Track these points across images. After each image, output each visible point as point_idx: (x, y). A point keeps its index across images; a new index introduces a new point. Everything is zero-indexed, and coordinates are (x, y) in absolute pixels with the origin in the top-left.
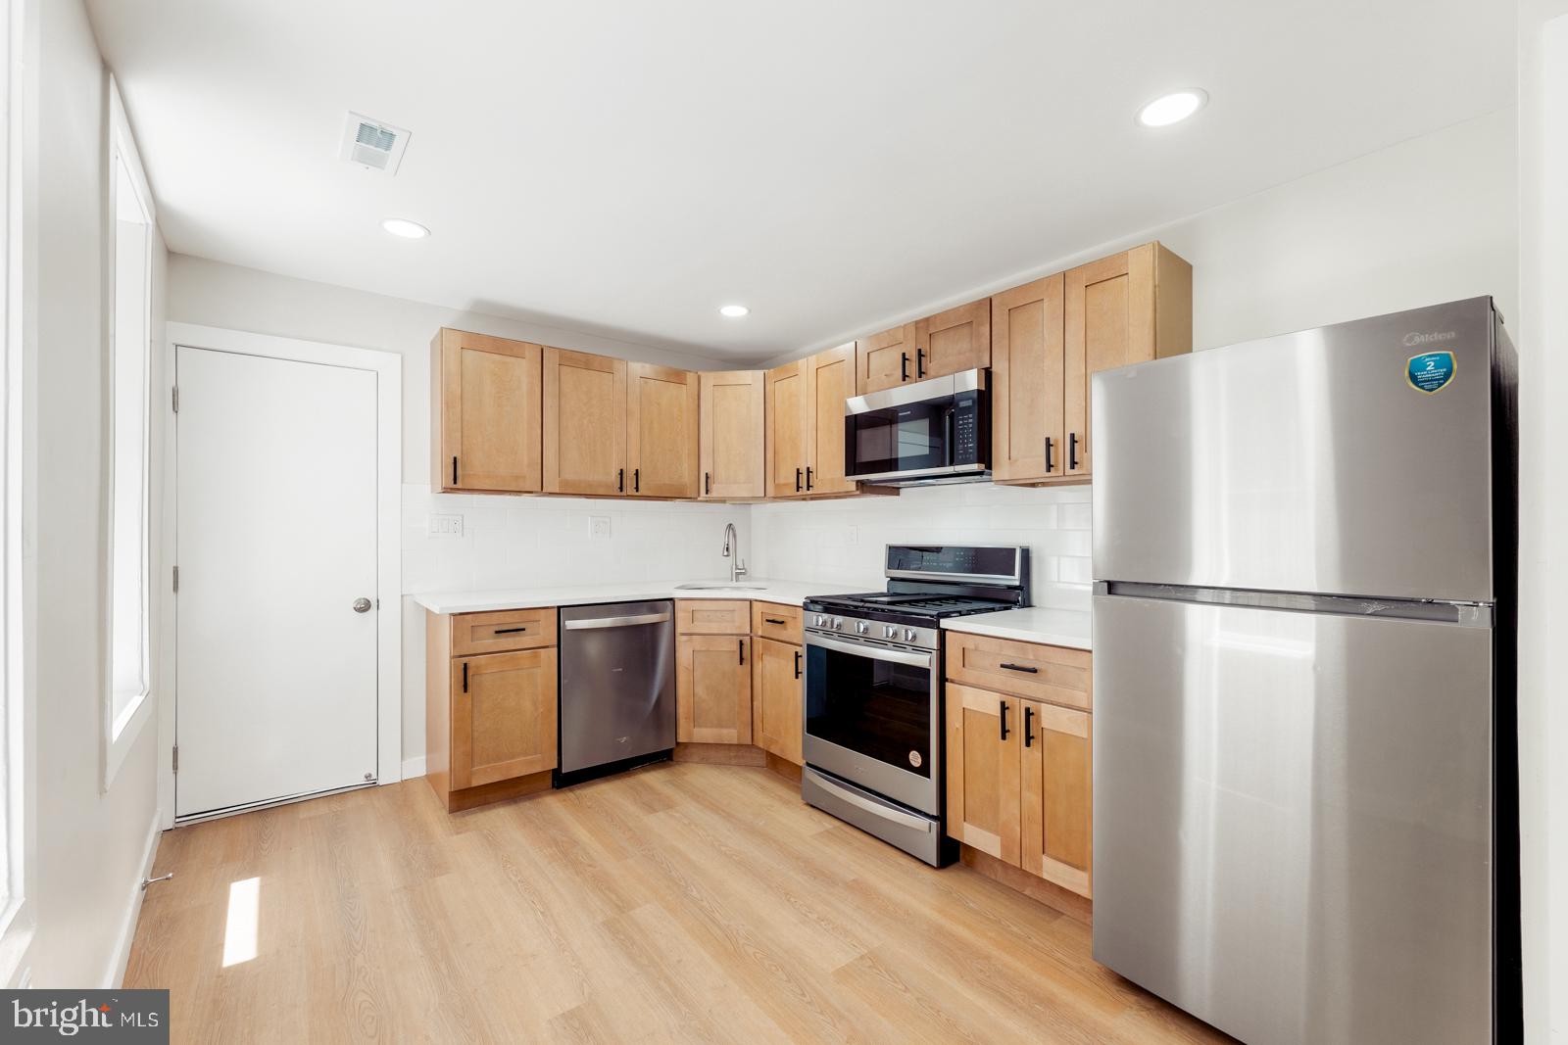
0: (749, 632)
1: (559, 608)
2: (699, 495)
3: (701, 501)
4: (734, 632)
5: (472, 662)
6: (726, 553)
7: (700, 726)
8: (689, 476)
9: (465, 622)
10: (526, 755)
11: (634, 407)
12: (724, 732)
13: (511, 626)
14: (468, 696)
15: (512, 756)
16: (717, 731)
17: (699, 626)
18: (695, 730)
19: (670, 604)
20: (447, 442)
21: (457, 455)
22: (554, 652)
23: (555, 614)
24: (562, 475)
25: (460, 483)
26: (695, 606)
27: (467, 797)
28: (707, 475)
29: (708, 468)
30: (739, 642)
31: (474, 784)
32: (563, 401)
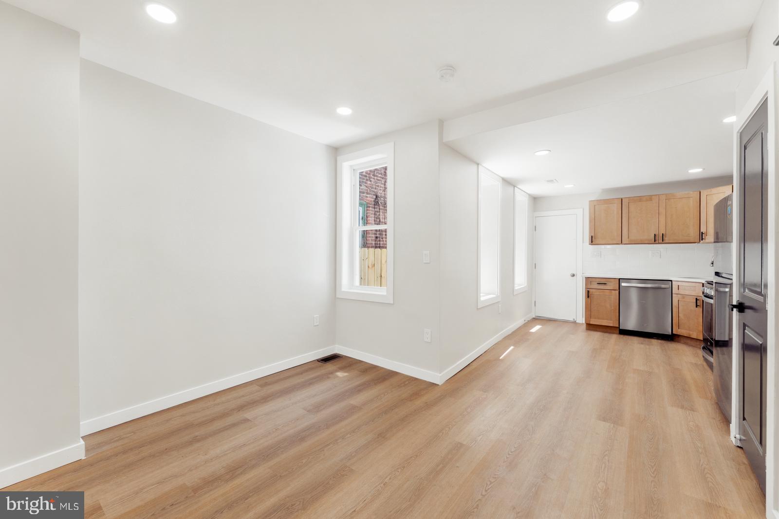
2: (700, 241)
3: (701, 243)
4: (695, 295)
5: (591, 291)
6: (712, 265)
7: (681, 329)
8: (693, 233)
9: (589, 280)
10: (608, 320)
11: (662, 210)
12: (691, 333)
13: (603, 282)
14: (589, 299)
15: (603, 319)
16: (688, 332)
17: (681, 292)
18: (679, 330)
19: (671, 282)
20: (590, 232)
21: (593, 235)
22: (617, 292)
23: (618, 280)
24: (630, 238)
25: (593, 243)
26: (679, 284)
27: (591, 327)
28: (702, 232)
29: (703, 230)
30: (696, 299)
31: (591, 323)
32: (630, 214)
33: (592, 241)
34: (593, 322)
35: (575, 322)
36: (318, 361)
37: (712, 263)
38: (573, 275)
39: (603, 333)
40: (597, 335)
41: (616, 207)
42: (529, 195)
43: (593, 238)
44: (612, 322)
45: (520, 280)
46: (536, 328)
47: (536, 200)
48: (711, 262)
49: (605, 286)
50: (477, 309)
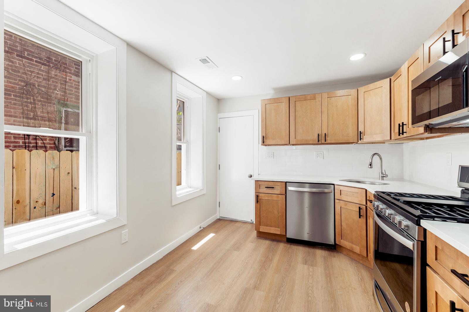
0: (365, 204)
1: (286, 182)
2: (358, 141)
3: (359, 144)
4: (358, 203)
5: (260, 195)
6: (370, 167)
7: (344, 240)
8: (352, 134)
9: (258, 183)
10: (275, 227)
11: (325, 110)
12: (354, 246)
13: (271, 185)
14: (258, 204)
15: (271, 226)
16: (350, 244)
17: (344, 197)
18: (342, 241)
19: (333, 186)
20: (262, 131)
21: (264, 135)
22: (284, 196)
23: (284, 184)
24: (296, 138)
25: (265, 143)
26: (342, 188)
27: (262, 235)
28: (360, 132)
29: (361, 129)
30: (360, 208)
31: (261, 230)
32: (297, 113)
33: (264, 141)
34: (263, 229)
35: (252, 223)
37: (370, 165)
38: (251, 176)
39: (272, 242)
41: (284, 106)
42: (207, 93)
43: (265, 138)
44: (279, 229)
47: (219, 102)
48: (368, 163)
49: (272, 190)
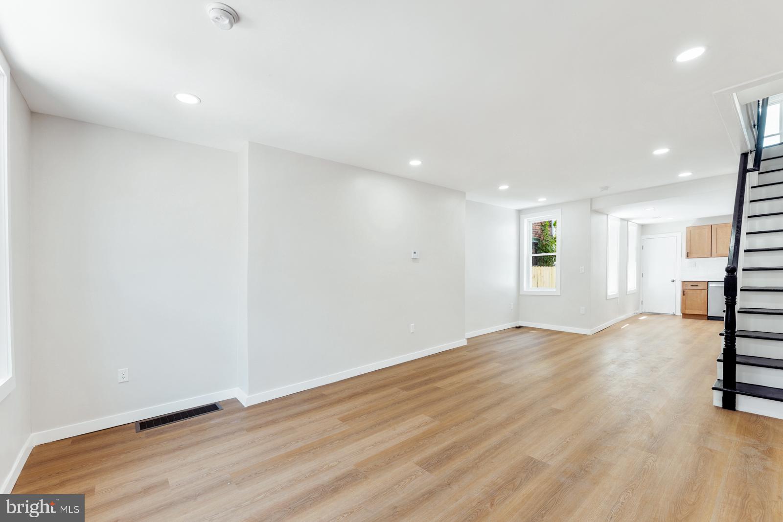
5: (686, 291)
9: (684, 283)
10: (699, 310)
13: (695, 284)
14: (685, 297)
15: (695, 310)
20: (687, 249)
21: (689, 251)
22: (706, 291)
23: (707, 283)
24: (717, 253)
27: (685, 316)
31: (686, 313)
32: (718, 236)
33: (688, 256)
34: (687, 312)
35: (674, 315)
36: (514, 328)
38: (674, 281)
39: (695, 320)
40: (689, 321)
41: (707, 231)
42: (638, 224)
43: (689, 254)
44: (702, 311)
45: (632, 286)
46: (644, 317)
47: (643, 228)
49: (697, 287)
50: (606, 299)
